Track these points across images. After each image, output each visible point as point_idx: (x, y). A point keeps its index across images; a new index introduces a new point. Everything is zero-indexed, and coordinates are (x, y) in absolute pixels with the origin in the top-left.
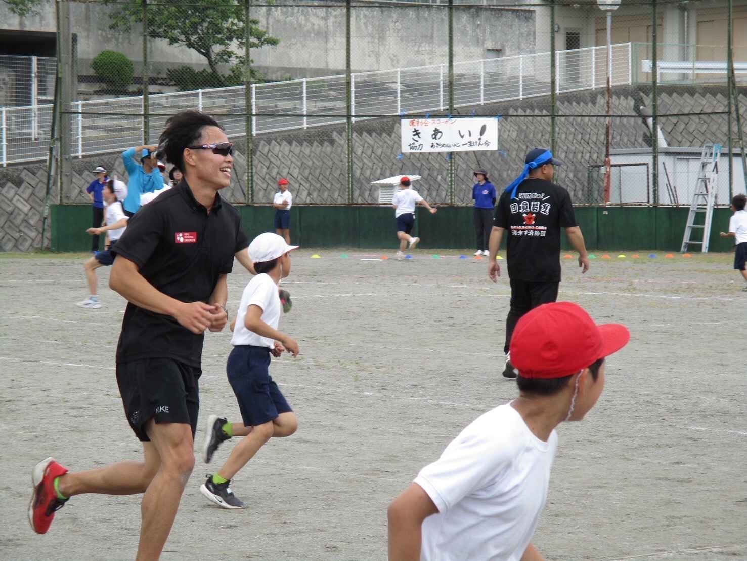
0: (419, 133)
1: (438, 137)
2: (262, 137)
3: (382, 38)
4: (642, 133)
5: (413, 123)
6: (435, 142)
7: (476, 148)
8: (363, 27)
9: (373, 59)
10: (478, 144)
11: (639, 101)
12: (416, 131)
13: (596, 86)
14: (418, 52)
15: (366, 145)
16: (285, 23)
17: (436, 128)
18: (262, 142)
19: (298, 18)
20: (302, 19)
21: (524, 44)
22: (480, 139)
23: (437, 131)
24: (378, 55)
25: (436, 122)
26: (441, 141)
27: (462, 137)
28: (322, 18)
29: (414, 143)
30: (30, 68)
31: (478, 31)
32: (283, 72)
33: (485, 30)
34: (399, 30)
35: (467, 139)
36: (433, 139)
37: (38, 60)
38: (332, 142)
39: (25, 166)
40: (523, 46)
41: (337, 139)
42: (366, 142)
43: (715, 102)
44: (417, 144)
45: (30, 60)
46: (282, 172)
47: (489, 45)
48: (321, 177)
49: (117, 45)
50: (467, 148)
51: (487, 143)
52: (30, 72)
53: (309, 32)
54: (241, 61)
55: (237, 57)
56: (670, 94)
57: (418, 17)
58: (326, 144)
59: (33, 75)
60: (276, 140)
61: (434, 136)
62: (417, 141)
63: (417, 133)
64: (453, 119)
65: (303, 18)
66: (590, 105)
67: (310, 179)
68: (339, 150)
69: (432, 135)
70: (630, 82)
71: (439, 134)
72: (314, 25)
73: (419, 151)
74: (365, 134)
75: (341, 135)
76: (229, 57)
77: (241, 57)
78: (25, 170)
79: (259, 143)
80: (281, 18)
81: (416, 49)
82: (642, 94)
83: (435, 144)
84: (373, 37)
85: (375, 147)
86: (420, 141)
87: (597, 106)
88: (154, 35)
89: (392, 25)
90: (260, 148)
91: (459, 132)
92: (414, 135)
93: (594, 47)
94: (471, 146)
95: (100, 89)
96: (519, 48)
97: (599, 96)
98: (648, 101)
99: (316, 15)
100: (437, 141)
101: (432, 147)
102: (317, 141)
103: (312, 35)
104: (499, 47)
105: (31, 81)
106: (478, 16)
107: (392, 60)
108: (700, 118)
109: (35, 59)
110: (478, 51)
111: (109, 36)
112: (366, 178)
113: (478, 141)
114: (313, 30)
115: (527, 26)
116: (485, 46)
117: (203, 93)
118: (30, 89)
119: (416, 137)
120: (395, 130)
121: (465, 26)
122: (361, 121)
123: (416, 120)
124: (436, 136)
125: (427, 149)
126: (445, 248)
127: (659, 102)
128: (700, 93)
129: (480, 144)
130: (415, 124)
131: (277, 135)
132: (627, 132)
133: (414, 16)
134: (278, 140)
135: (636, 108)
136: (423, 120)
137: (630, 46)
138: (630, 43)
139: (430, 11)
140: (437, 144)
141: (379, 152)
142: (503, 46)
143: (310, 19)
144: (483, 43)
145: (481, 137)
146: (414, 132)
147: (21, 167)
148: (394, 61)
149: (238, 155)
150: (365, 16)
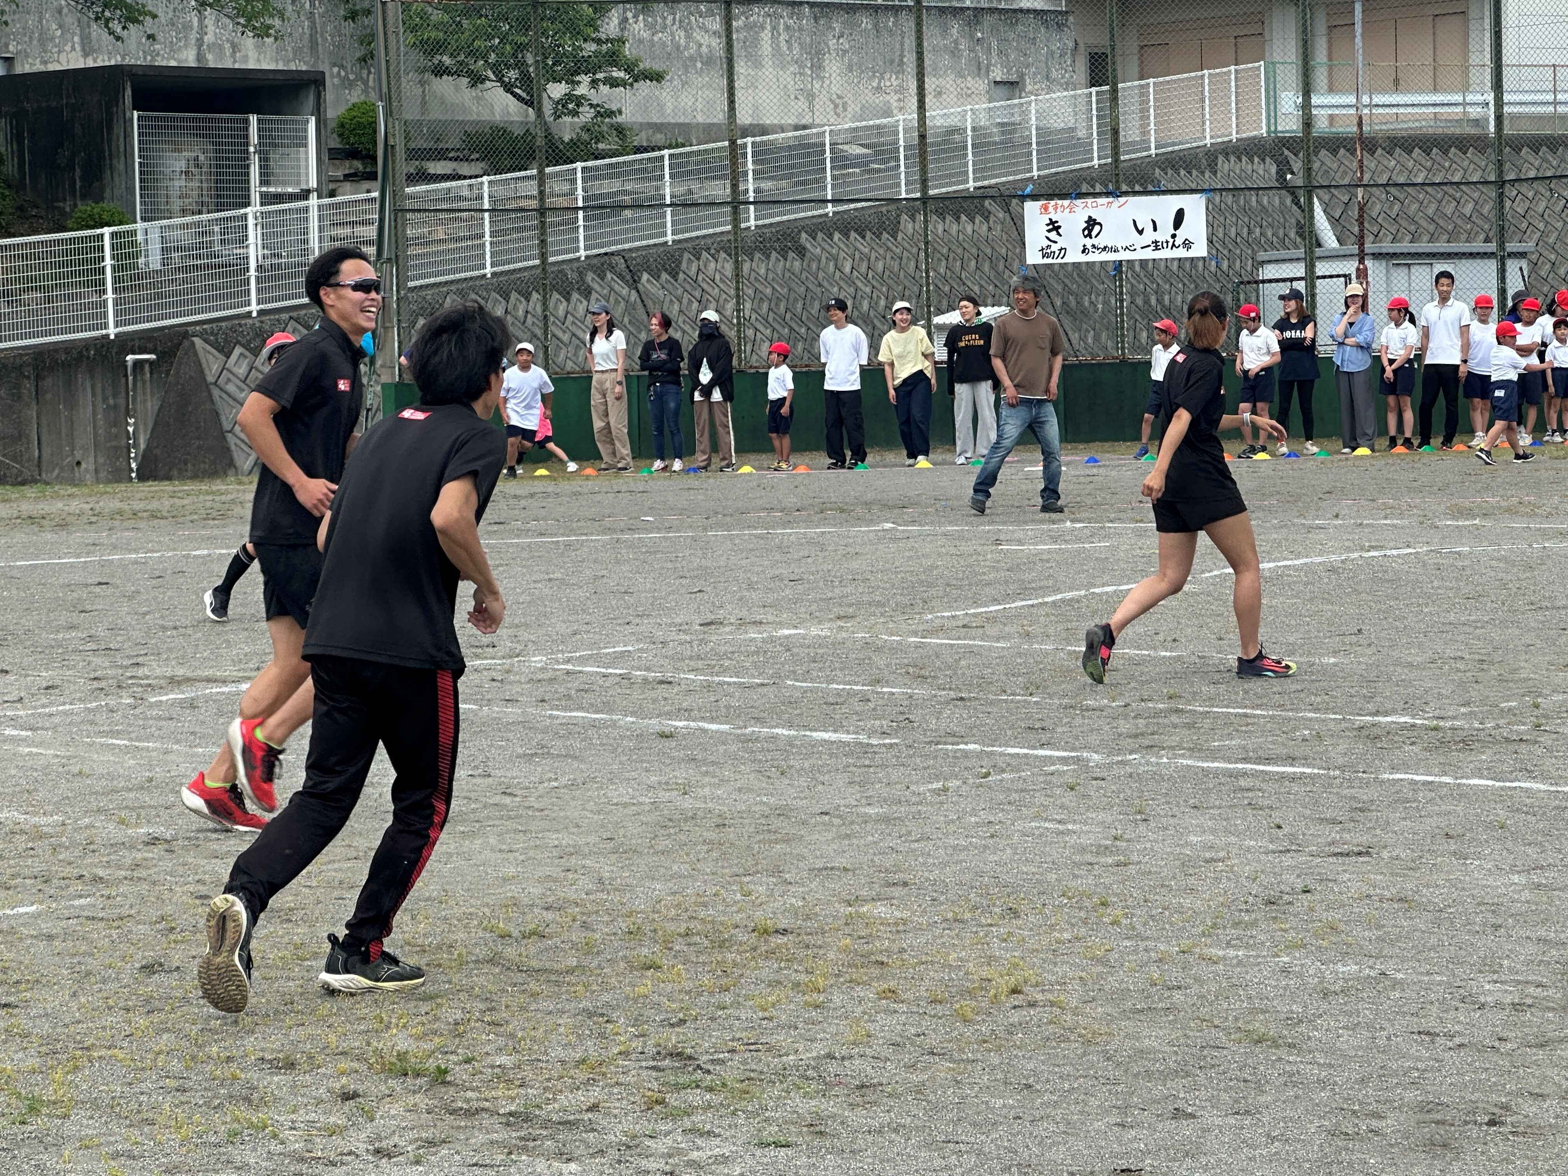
0: (1059, 227)
1: (1094, 233)
2: (685, 245)
3: (818, 67)
4: (1293, 221)
5: (1046, 208)
6: (1089, 242)
7: (1166, 254)
8: (784, 47)
9: (803, 104)
10: (1170, 245)
11: (1284, 167)
12: (1052, 222)
13: (1213, 141)
14: (879, 88)
15: (857, 256)
16: (652, 43)
17: (1090, 217)
18: (686, 256)
19: (672, 34)
20: (680, 36)
21: (1057, 70)
22: (1174, 236)
23: (1091, 223)
24: (811, 97)
25: (1089, 205)
26: (1100, 241)
27: (1141, 232)
28: (714, 33)
29: (1049, 247)
30: (247, 137)
31: (978, 48)
32: (650, 131)
33: (989, 49)
34: (845, 52)
35: (1149, 236)
36: (1085, 237)
37: (259, 120)
38: (801, 252)
39: (294, 314)
40: (1054, 74)
41: (808, 246)
42: (856, 249)
43: (1411, 164)
44: (1055, 248)
45: (247, 121)
46: (723, 307)
47: (998, 74)
48: (788, 316)
49: (365, 91)
50: (1150, 254)
51: (1187, 244)
52: (247, 144)
53: (692, 59)
54: (599, 112)
55: (591, 105)
56: (1334, 152)
57: (876, 26)
58: (791, 254)
59: (252, 149)
60: (708, 250)
61: (1086, 232)
62: (1055, 242)
63: (1054, 227)
64: (1122, 200)
65: (682, 34)
66: (1207, 174)
67: (770, 319)
68: (814, 266)
69: (1084, 230)
70: (1264, 131)
71: (1097, 228)
72: (700, 45)
73: (1059, 261)
74: (853, 234)
75: (814, 239)
76: (578, 106)
77: (598, 105)
78: (292, 322)
79: (681, 256)
80: (645, 35)
81: (875, 84)
82: (1286, 152)
83: (1089, 246)
84: (802, 66)
85: (873, 258)
86: (1062, 242)
87: (1219, 176)
88: (440, 71)
89: (832, 43)
90: (684, 265)
91: (1134, 222)
92: (1049, 231)
93: (1233, 68)
94: (1157, 248)
95: (352, 171)
96: (1048, 78)
97: (1221, 159)
98: (1297, 165)
99: (703, 28)
100: (1095, 241)
101: (1083, 252)
102: (775, 250)
103: (699, 65)
104: (1014, 78)
105: (248, 159)
106: (978, 22)
107: (836, 106)
108: (1388, 193)
109: (253, 119)
110: (980, 85)
111: (352, 77)
112: (863, 315)
113: (1171, 241)
114: (701, 56)
115: (1060, 39)
116: (992, 75)
117: (583, 169)
118: (248, 174)
119: (1053, 235)
120: (902, 227)
121: (956, 42)
122: (844, 212)
123: (1053, 203)
124: (1090, 231)
125: (1074, 256)
126: (1117, 440)
127: (1316, 165)
128: (1384, 149)
129: (1174, 245)
130: (1051, 209)
131: (709, 241)
132: (1270, 220)
133: (870, 26)
134: (713, 251)
135: (1281, 175)
136: (1066, 203)
137: (1262, 69)
138: (1262, 63)
139: (896, 15)
140: (1094, 246)
141: (880, 266)
142: (1022, 76)
143: (695, 34)
144: (988, 72)
145: (1177, 232)
146: (1048, 225)
147: (285, 316)
148: (839, 106)
149: (648, 280)
150: (787, 28)
